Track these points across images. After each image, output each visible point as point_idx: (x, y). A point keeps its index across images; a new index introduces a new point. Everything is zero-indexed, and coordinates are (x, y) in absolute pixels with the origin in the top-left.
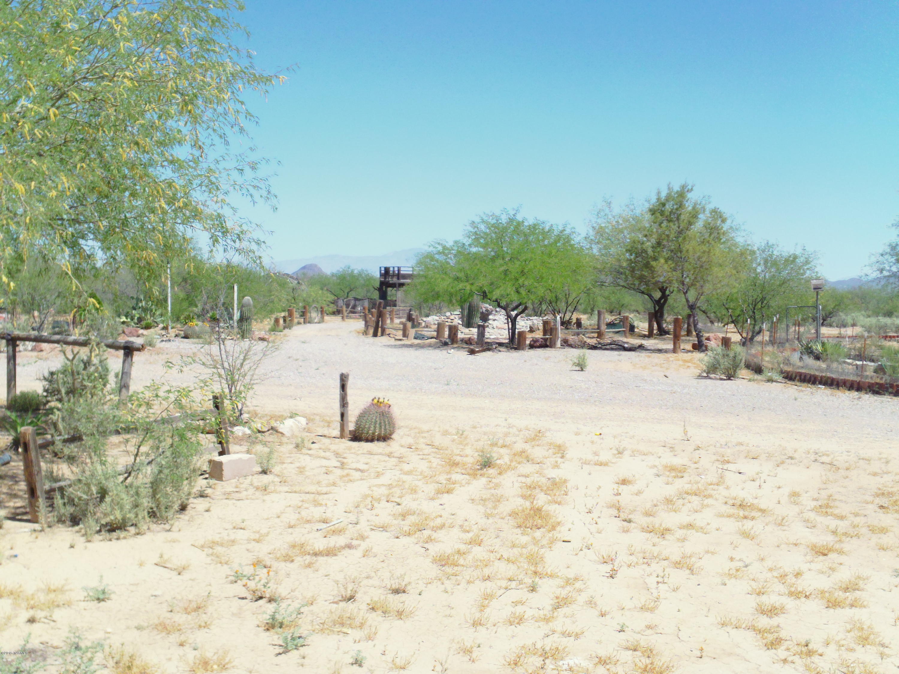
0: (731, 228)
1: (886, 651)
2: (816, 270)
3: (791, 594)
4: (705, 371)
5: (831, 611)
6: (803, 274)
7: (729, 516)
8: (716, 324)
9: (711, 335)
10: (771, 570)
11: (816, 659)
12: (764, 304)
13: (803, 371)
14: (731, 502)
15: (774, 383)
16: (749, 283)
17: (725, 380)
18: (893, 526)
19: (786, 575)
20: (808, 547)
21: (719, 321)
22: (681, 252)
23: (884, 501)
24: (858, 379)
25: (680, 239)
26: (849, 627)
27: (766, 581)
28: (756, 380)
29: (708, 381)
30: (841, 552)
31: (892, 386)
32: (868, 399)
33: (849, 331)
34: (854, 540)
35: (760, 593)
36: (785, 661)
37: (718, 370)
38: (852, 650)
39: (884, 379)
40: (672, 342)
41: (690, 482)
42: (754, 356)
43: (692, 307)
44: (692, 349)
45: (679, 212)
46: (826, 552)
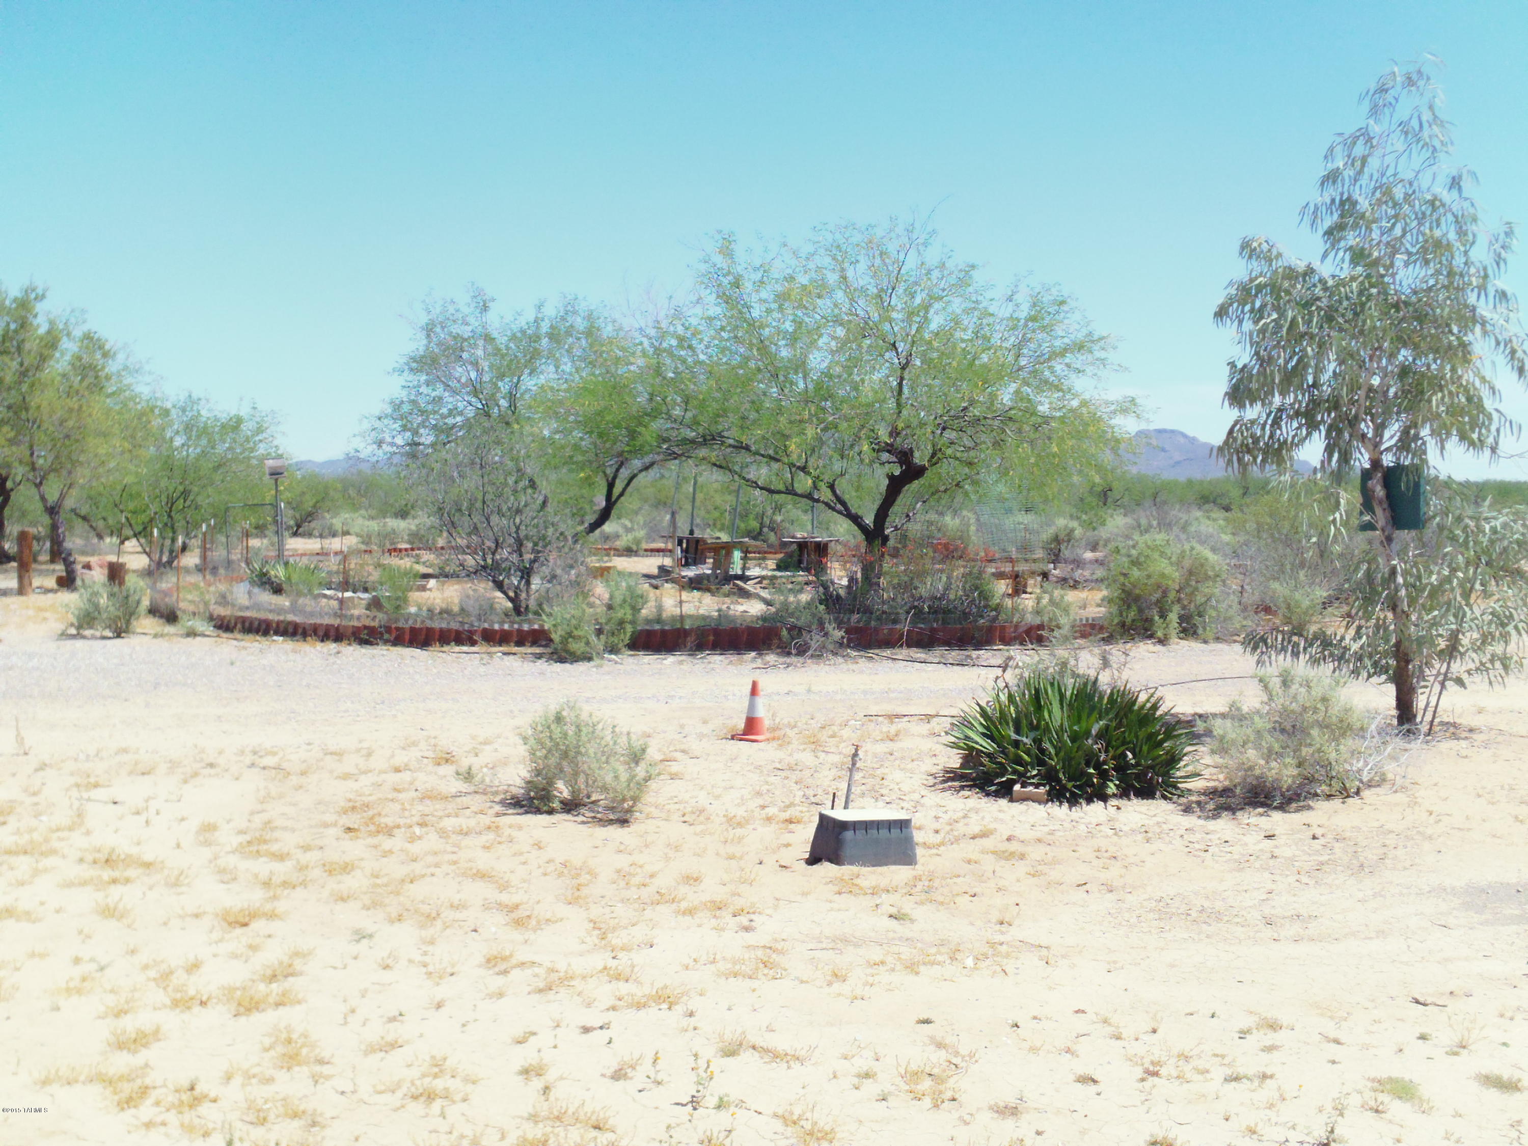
0: (126, 368)
1: (326, 1070)
2: (275, 443)
3: (176, 1004)
4: (72, 625)
5: (243, 1019)
6: (252, 450)
7: (84, 883)
8: (108, 540)
9: (93, 560)
10: (146, 967)
11: (205, 1109)
12: (188, 503)
13: (248, 614)
14: (89, 858)
15: (198, 639)
16: (157, 466)
17: (110, 638)
18: (362, 859)
19: (171, 973)
20: (217, 915)
21: (112, 534)
22: (27, 410)
23: (353, 820)
24: (336, 622)
25: (25, 387)
26: (267, 1041)
27: (134, 990)
28: (167, 635)
29: (79, 644)
30: (272, 916)
31: (388, 629)
32: (352, 653)
33: (336, 544)
34: (299, 892)
35: (119, 1013)
36: (148, 1125)
37: (96, 622)
38: (270, 1080)
39: (379, 619)
40: (15, 575)
41: (18, 832)
42: (166, 593)
43: (52, 511)
44: (55, 586)
45: (21, 337)
46: (247, 919)
